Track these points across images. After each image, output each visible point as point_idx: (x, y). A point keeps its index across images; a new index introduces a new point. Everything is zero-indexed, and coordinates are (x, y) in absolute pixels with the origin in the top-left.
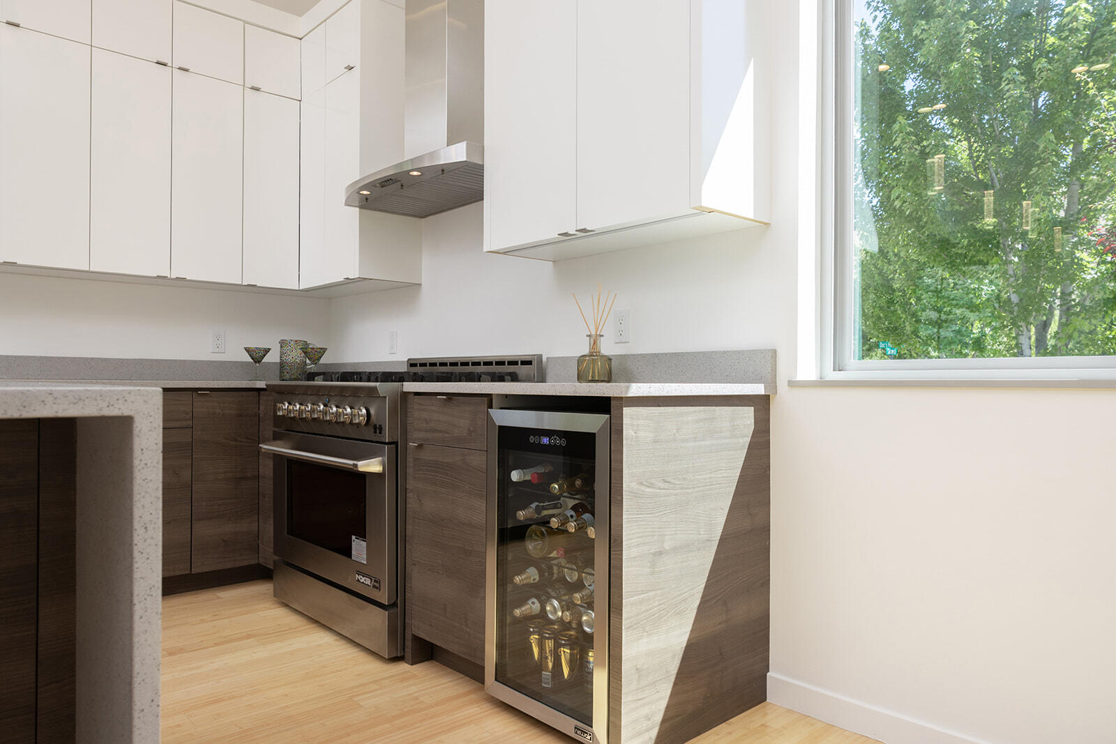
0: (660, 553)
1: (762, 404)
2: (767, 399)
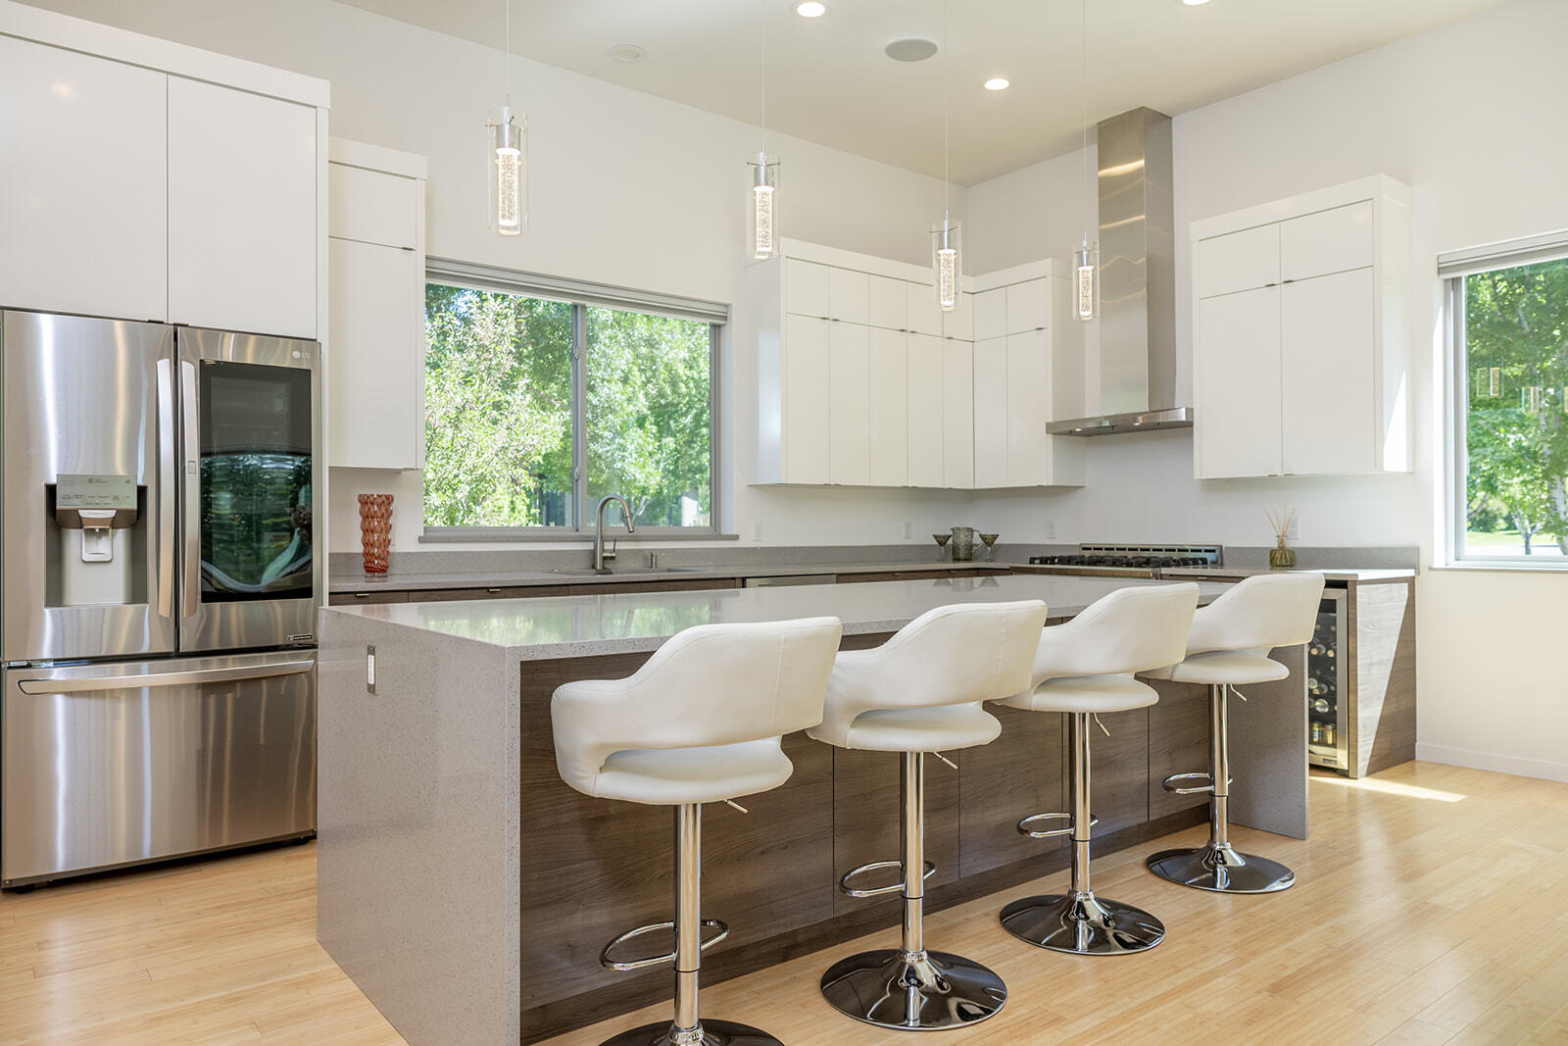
0: (1371, 664)
1: (1411, 582)
2: (1413, 578)
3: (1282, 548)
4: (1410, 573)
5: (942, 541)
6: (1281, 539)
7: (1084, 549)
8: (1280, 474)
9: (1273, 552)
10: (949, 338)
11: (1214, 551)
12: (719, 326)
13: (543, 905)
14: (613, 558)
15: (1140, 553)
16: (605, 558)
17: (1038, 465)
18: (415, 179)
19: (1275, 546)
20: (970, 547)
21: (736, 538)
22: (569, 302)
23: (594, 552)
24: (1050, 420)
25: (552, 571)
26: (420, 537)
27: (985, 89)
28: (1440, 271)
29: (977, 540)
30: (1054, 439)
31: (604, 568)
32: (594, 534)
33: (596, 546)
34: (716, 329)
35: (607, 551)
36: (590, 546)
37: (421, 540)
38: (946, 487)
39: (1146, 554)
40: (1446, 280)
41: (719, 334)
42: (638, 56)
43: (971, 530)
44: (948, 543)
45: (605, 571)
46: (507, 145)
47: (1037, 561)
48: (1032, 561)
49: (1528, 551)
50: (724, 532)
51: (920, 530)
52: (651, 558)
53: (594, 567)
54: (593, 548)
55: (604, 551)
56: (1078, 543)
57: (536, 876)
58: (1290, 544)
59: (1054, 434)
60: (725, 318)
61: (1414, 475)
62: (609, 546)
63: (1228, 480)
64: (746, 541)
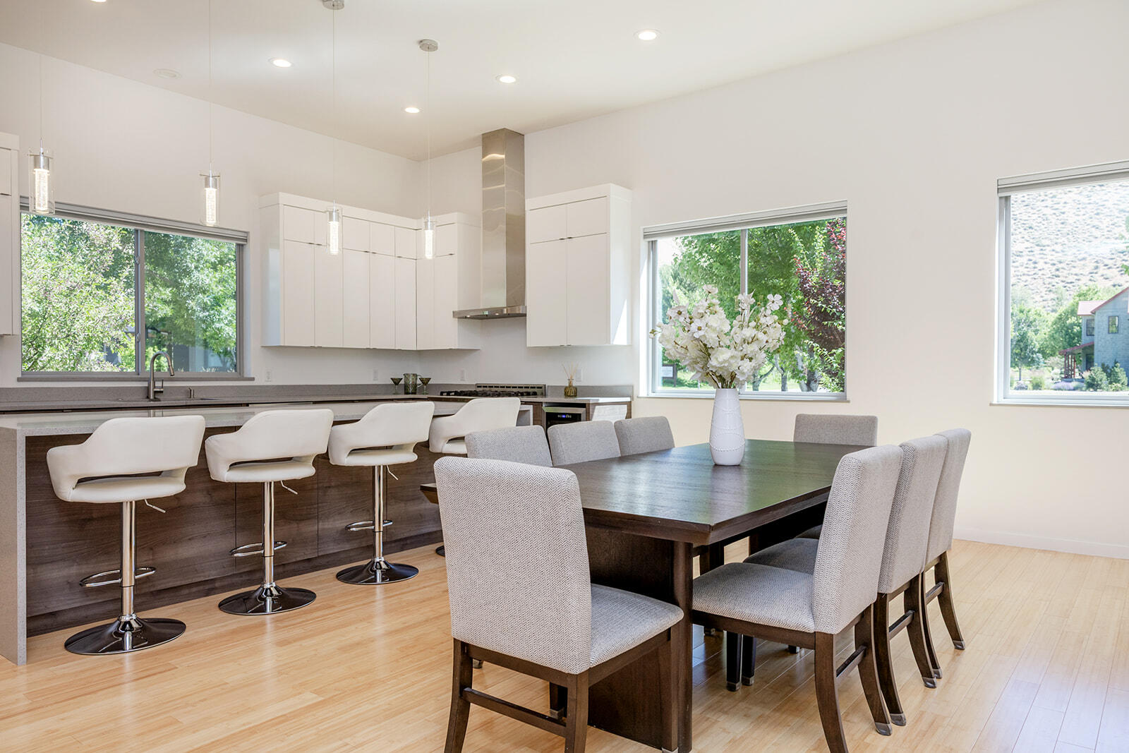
1: (629, 404)
2: (631, 402)
3: (570, 386)
4: (628, 399)
5: (396, 382)
6: (570, 381)
7: (478, 387)
8: (565, 345)
9: (566, 388)
10: (399, 257)
11: (541, 388)
12: (242, 245)
13: (52, 562)
14: (162, 392)
15: (505, 389)
16: (155, 392)
17: (449, 336)
18: (10, 149)
19: (568, 385)
20: (415, 385)
21: (253, 379)
22: (132, 228)
23: (148, 389)
24: (456, 310)
25: (117, 400)
26: (18, 378)
27: (405, 112)
28: (645, 237)
29: (419, 382)
30: (459, 321)
31: (155, 398)
32: (149, 376)
33: (149, 384)
34: (240, 247)
35: (158, 387)
36: (146, 384)
37: (19, 380)
38: (397, 348)
39: (509, 389)
40: (649, 242)
41: (243, 250)
42: (175, 76)
43: (415, 375)
44: (400, 383)
45: (156, 399)
46: (42, 166)
47: (446, 394)
48: (442, 394)
49: (784, 388)
50: (245, 376)
51: (382, 375)
52: (190, 392)
53: (148, 397)
54: (147, 385)
55: (155, 387)
56: (475, 383)
57: (47, 547)
58: (575, 384)
59: (459, 318)
60: (246, 240)
61: (632, 347)
62: (158, 384)
63: (550, 348)
64: (260, 381)
